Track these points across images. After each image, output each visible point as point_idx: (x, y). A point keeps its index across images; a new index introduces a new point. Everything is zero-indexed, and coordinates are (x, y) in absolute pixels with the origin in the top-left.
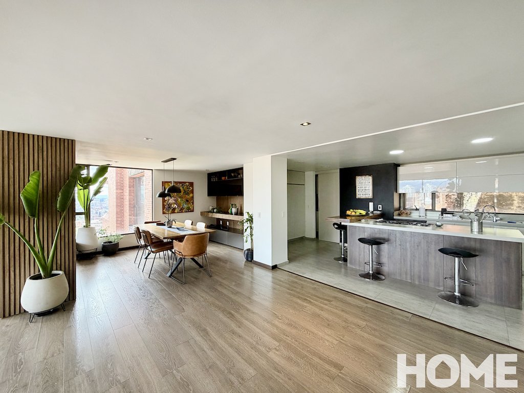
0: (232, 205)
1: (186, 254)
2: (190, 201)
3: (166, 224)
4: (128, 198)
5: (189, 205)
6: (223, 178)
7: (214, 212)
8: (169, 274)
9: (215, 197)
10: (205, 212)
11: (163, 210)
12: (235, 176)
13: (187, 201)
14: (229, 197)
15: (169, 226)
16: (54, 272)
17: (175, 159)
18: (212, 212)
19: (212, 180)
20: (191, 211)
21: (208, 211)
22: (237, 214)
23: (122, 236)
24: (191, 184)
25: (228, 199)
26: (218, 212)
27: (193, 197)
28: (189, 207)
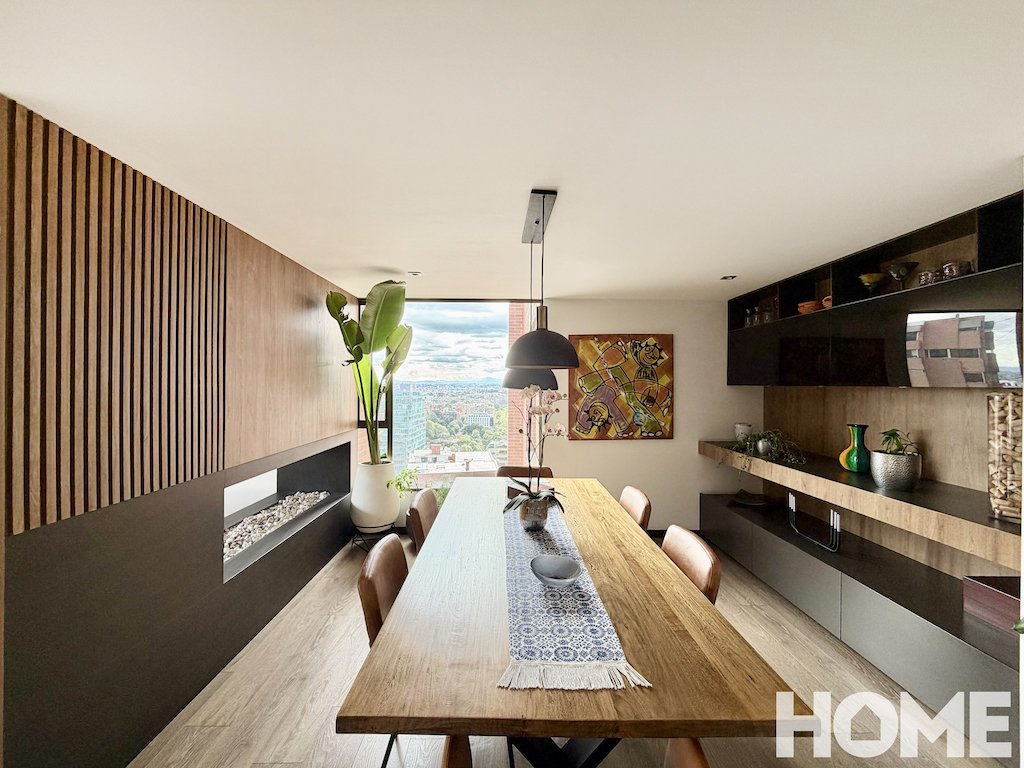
2: (661, 400)
5: (659, 416)
6: (805, 308)
7: (756, 454)
9: (759, 391)
11: (571, 426)
13: (651, 400)
20: (663, 437)
24: (666, 342)
25: (824, 398)
27: (670, 388)
28: (657, 422)
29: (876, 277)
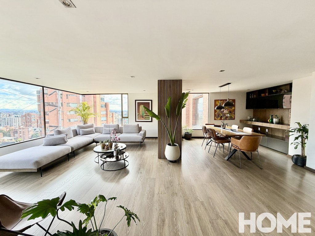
0: (272, 116)
1: (242, 148)
2: (232, 112)
3: (222, 126)
4: (192, 110)
5: (232, 115)
6: (263, 95)
7: (253, 121)
8: (226, 158)
9: (252, 110)
10: (245, 120)
11: (215, 117)
12: (276, 92)
13: (230, 112)
14: (267, 109)
15: (223, 128)
16: (175, 144)
17: (230, 83)
18: (251, 120)
19: (250, 97)
20: (233, 119)
21: (247, 119)
22: (278, 123)
23: (193, 131)
24: (234, 101)
25: (266, 111)
26: (257, 121)
27: (234, 110)
28: (231, 116)
29: (275, 91)
